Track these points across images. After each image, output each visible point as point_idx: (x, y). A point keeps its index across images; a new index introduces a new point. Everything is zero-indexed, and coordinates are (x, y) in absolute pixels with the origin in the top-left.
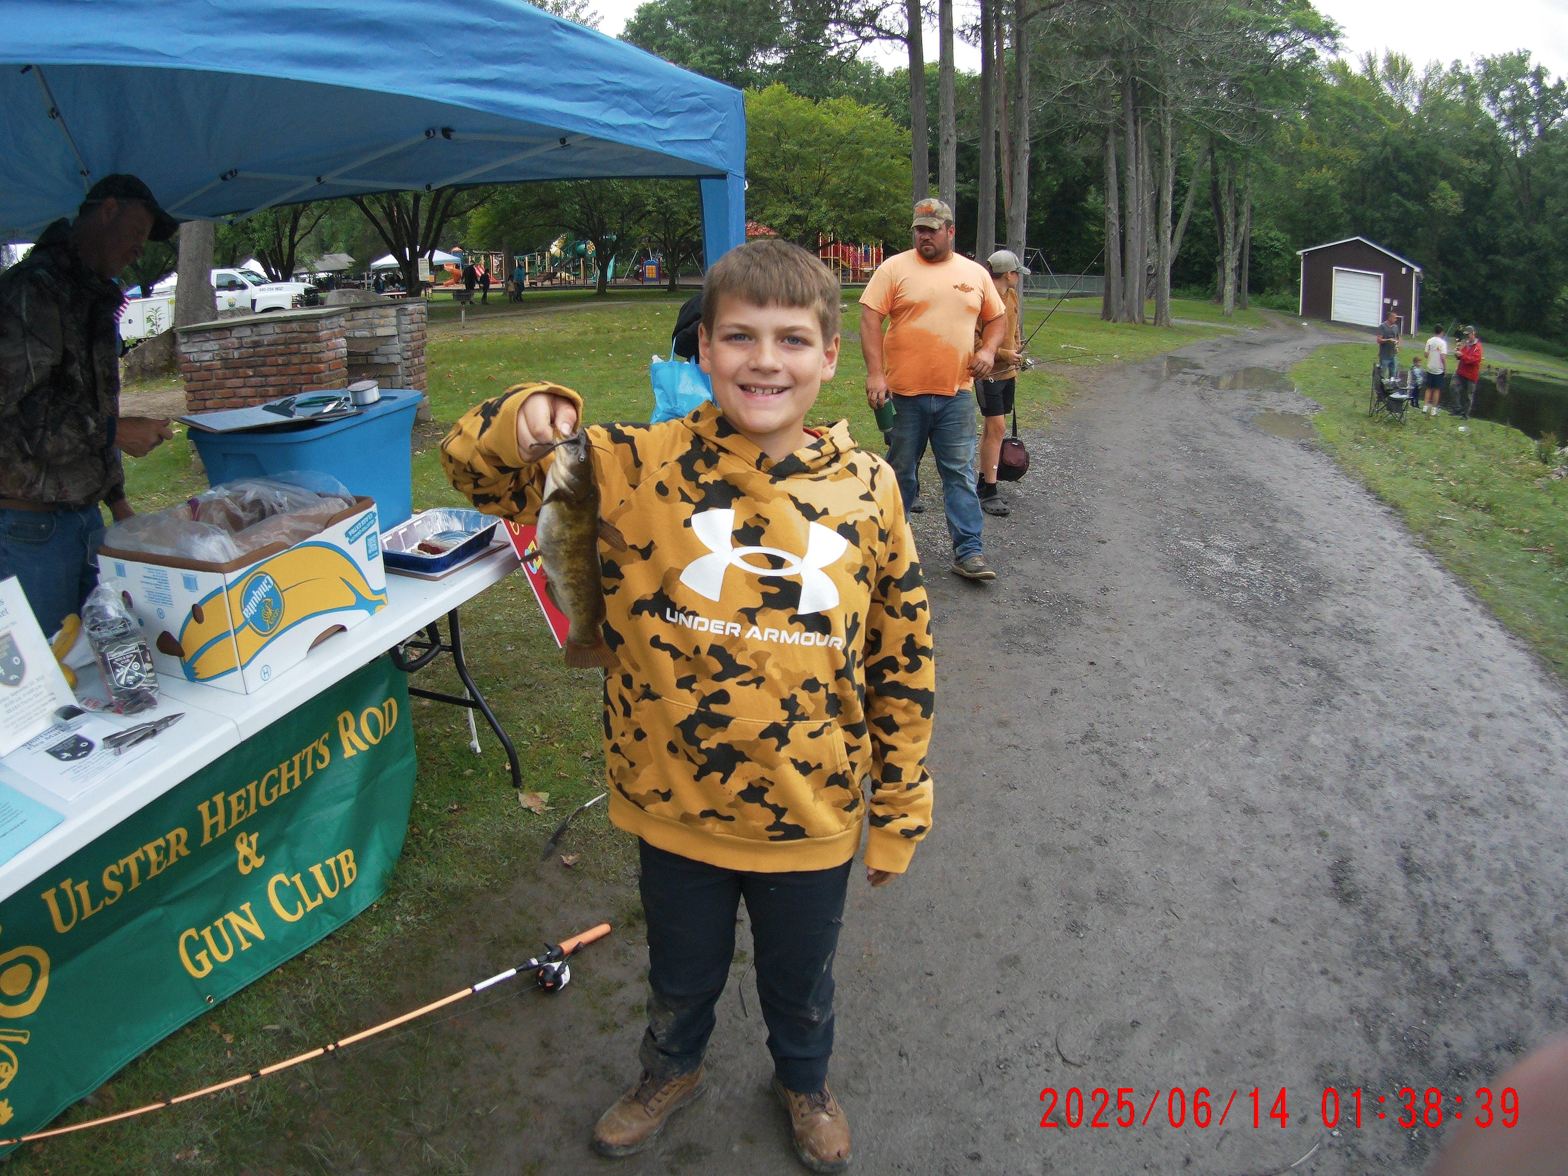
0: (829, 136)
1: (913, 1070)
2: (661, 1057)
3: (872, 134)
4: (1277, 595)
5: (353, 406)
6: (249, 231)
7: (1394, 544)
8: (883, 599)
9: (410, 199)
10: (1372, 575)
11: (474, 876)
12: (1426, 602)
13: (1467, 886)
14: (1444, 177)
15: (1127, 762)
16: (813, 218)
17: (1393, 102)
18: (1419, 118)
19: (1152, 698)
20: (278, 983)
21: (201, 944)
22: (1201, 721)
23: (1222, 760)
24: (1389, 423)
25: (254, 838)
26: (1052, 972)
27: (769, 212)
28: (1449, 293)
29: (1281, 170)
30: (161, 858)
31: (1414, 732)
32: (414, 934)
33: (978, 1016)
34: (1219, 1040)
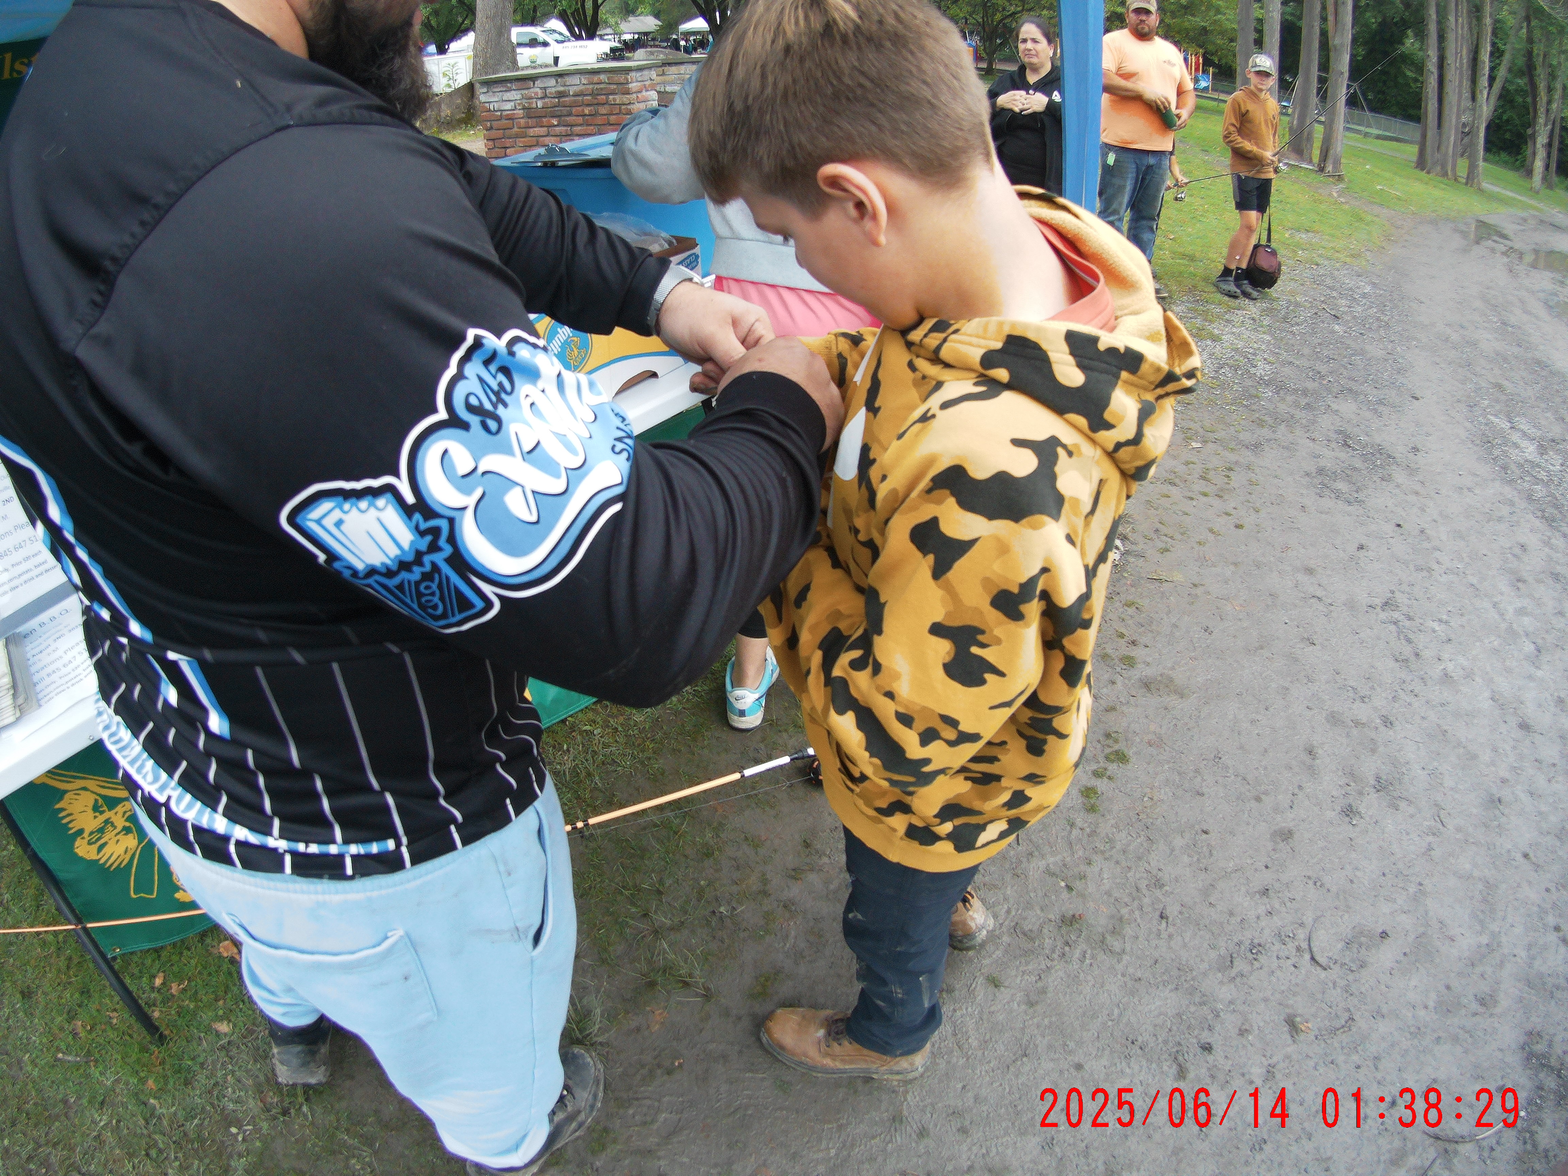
1: (1170, 936)
15: (1421, 640)
19: (1451, 577)
22: (1493, 615)
23: (1508, 663)
26: (1320, 856)
32: (687, 706)
33: (1243, 889)
34: (1452, 975)
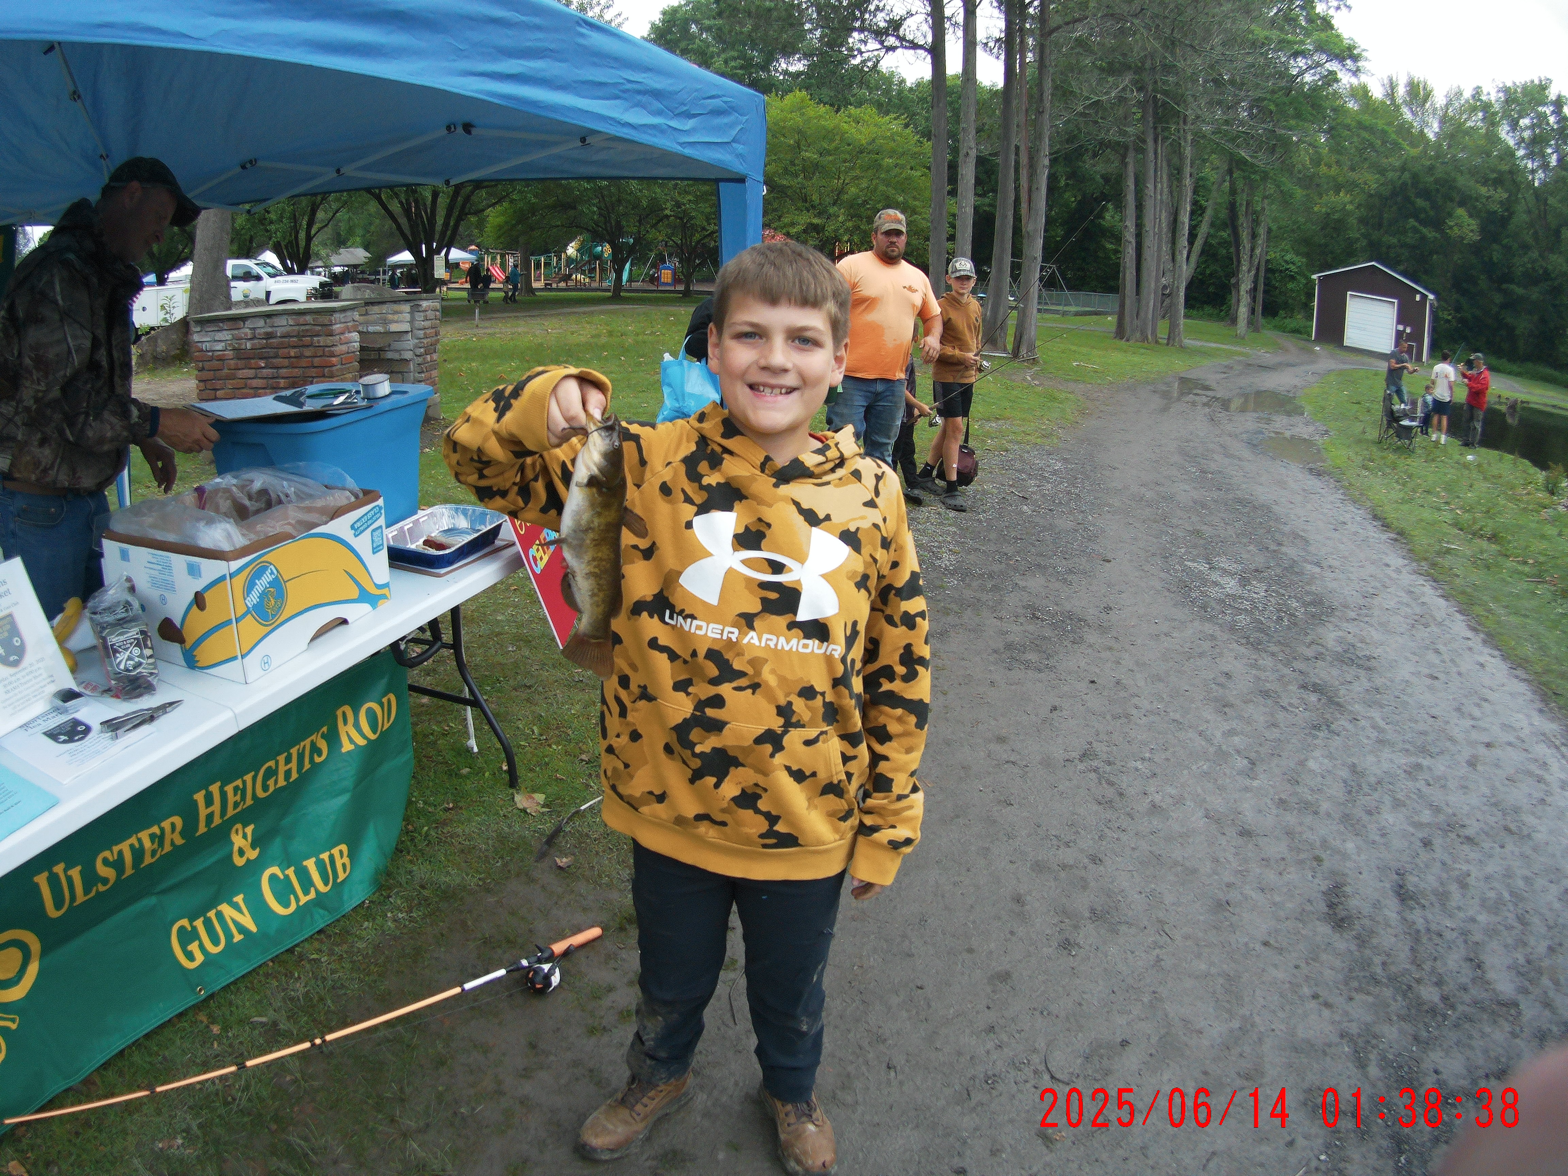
0: (849, 145)
1: (901, 1083)
2: (648, 1062)
3: (892, 144)
4: (1280, 619)
5: (363, 399)
6: (267, 222)
7: (1398, 571)
8: (884, 608)
9: (428, 195)
10: (1376, 601)
11: (467, 875)
12: (1428, 630)
13: (1461, 915)
14: (1462, 204)
15: (1124, 781)
16: (830, 228)
17: (1413, 127)
18: (1438, 145)
19: (1152, 718)
20: (267, 975)
21: (194, 935)
22: (1200, 742)
23: (1220, 782)
24: (1397, 450)
25: (249, 830)
26: (1043, 988)
27: (786, 220)
28: (1462, 321)
29: (1299, 192)
30: (156, 846)
31: (1413, 759)
32: (405, 931)
33: (967, 1031)
34: (1208, 1062)
